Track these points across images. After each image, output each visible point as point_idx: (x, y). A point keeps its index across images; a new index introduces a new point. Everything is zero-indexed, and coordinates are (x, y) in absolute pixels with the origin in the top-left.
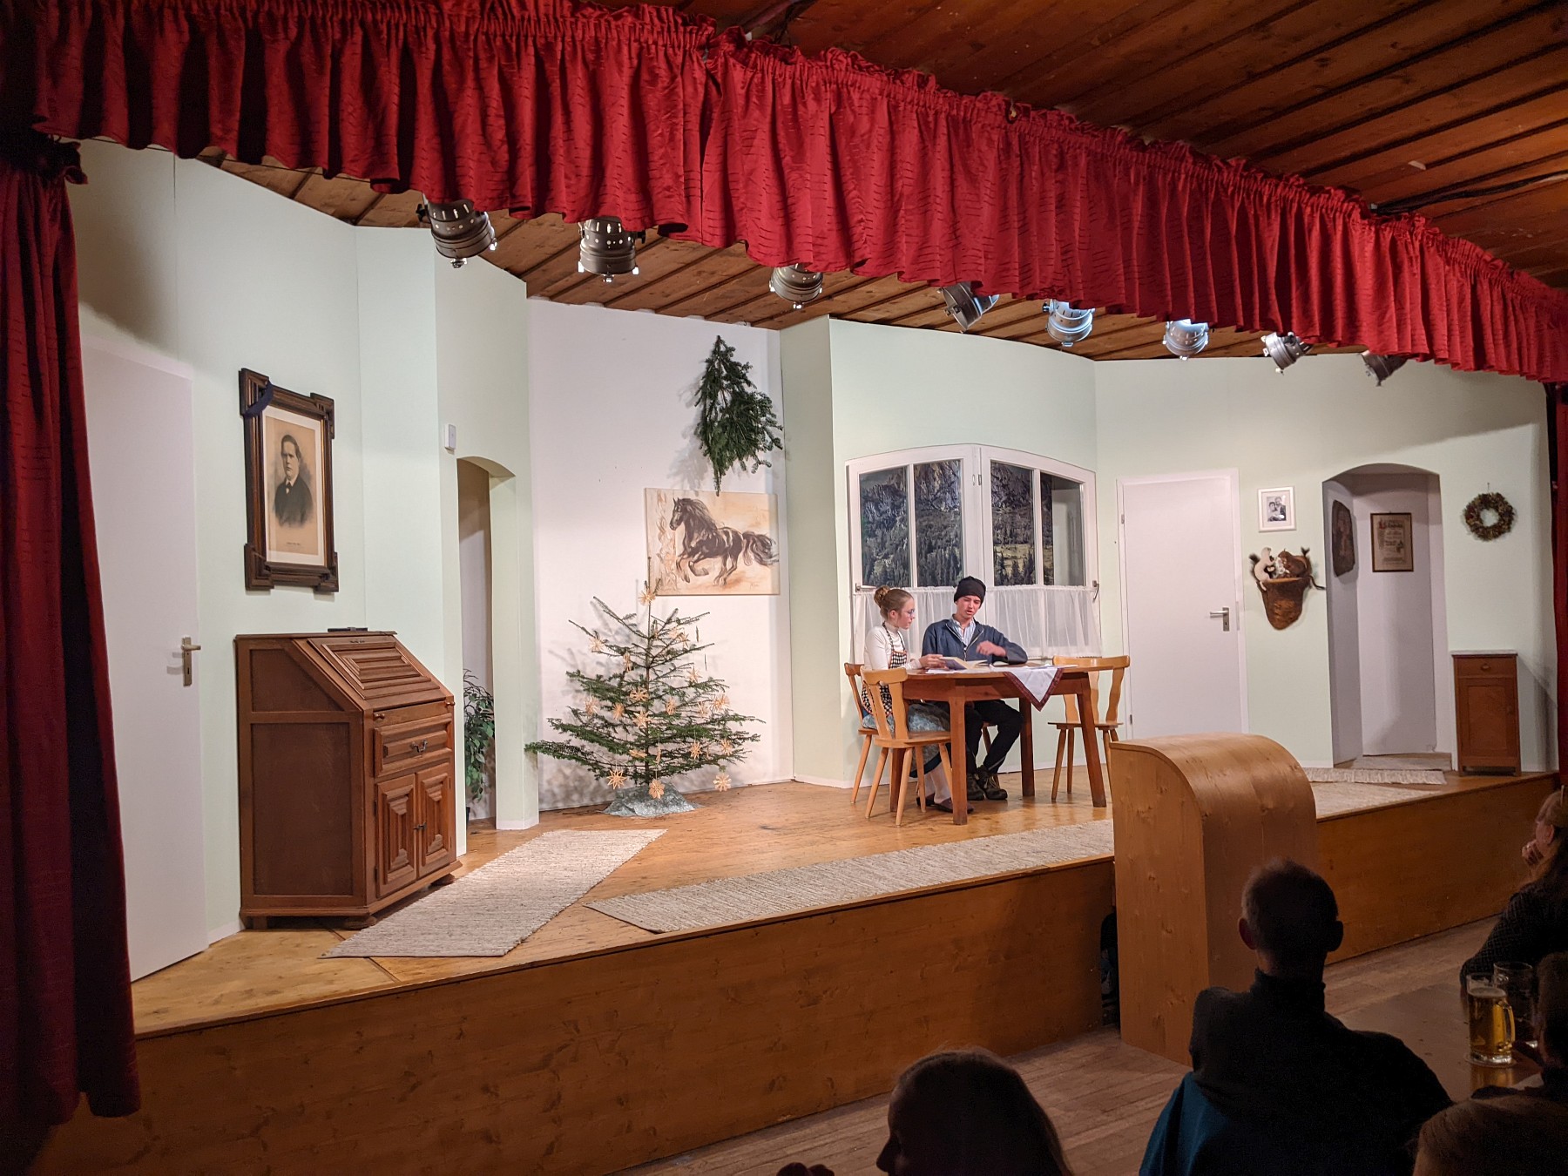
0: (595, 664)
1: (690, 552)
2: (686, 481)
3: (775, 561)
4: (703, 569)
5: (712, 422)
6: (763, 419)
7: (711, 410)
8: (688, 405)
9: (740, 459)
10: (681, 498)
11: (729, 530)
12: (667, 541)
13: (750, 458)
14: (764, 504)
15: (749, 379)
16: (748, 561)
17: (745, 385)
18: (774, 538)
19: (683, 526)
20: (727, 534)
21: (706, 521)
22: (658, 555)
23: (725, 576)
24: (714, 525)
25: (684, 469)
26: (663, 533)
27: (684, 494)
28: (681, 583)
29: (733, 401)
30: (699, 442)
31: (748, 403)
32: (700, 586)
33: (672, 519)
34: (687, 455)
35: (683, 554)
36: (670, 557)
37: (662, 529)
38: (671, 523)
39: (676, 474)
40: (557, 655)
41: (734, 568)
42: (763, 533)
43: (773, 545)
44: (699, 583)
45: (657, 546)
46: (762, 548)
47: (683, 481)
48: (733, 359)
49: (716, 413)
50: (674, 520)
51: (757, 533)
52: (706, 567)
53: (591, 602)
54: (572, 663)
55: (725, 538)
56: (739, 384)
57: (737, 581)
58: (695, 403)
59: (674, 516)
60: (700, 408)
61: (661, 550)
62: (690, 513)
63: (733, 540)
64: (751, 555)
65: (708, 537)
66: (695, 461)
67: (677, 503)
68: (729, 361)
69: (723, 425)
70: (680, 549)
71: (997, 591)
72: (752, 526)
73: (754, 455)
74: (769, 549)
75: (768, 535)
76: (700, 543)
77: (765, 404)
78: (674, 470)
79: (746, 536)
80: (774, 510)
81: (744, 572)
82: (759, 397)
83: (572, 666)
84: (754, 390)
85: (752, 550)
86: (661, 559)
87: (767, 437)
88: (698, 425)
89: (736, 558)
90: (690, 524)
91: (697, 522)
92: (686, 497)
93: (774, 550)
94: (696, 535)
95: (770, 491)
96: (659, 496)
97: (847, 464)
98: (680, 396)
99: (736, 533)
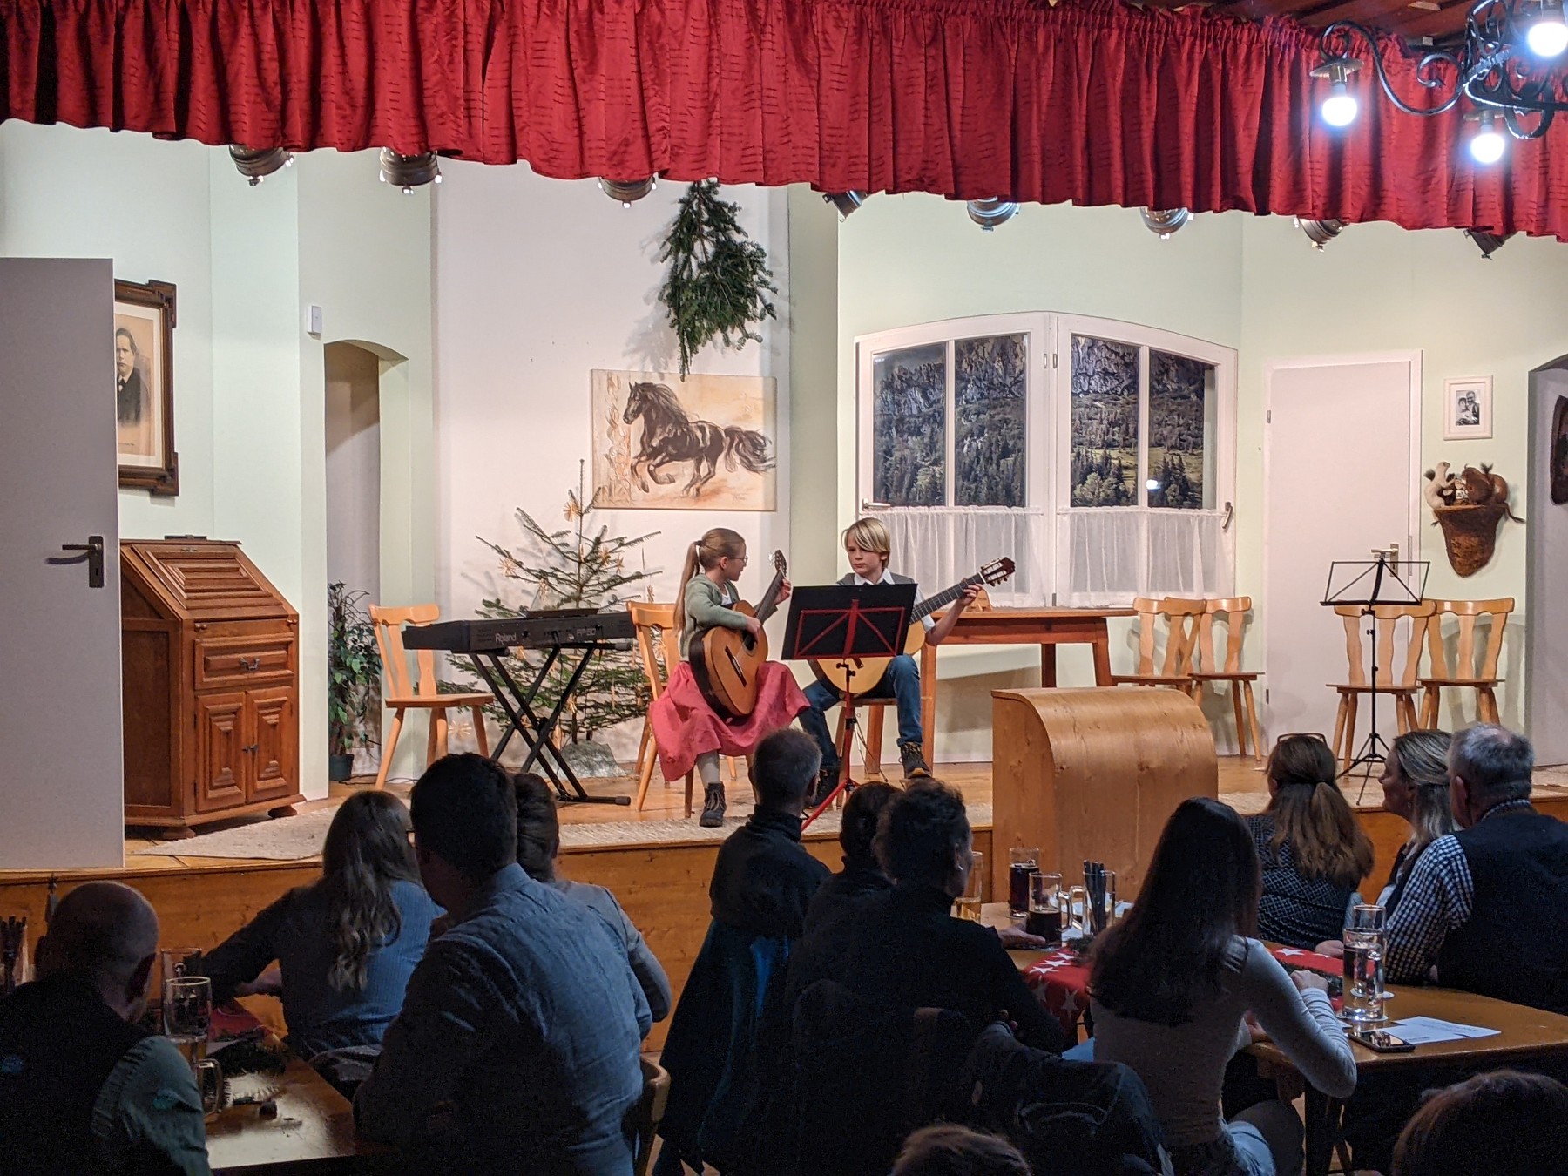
0: (520, 591)
1: (649, 453)
2: (648, 360)
3: (769, 466)
4: (667, 475)
5: (685, 285)
6: (755, 278)
7: (684, 266)
8: (653, 261)
9: (723, 330)
10: (640, 382)
11: (705, 425)
12: (619, 438)
13: (737, 329)
14: (757, 390)
15: (737, 224)
16: (730, 465)
17: (734, 232)
18: (769, 435)
19: (641, 418)
20: (702, 429)
21: (674, 413)
22: (607, 456)
23: (698, 484)
24: (684, 418)
25: (642, 344)
26: (614, 428)
27: (645, 377)
28: (637, 493)
29: (717, 255)
30: (665, 308)
31: (736, 256)
32: (662, 497)
33: (627, 410)
34: (650, 326)
35: (641, 455)
36: (622, 459)
37: (612, 422)
38: (626, 415)
39: (635, 351)
40: (472, 580)
41: (711, 475)
42: (754, 430)
43: (768, 445)
44: (661, 493)
45: (606, 445)
46: (751, 450)
47: (644, 359)
48: (717, 198)
49: (691, 271)
50: (630, 412)
51: (744, 429)
52: (671, 473)
53: (516, 515)
54: (492, 590)
55: (699, 435)
56: (725, 231)
57: (716, 492)
58: (661, 258)
59: (629, 405)
60: (669, 262)
61: (611, 450)
62: (652, 402)
63: (711, 438)
64: (736, 458)
65: (676, 433)
66: (662, 334)
67: (635, 389)
68: (711, 200)
69: (699, 287)
70: (636, 448)
71: (1073, 515)
72: (739, 419)
73: (742, 327)
74: (762, 451)
75: (761, 432)
76: (665, 441)
77: (755, 259)
78: (632, 346)
79: (730, 432)
80: (771, 399)
81: (725, 480)
82: (751, 248)
83: (491, 594)
84: (745, 239)
85: (737, 451)
86: (611, 462)
87: (758, 300)
88: (665, 287)
89: (714, 462)
90: (651, 416)
91: (661, 414)
92: (648, 382)
93: (769, 451)
94: (659, 431)
95: (767, 375)
96: (610, 379)
97: (857, 340)
98: (644, 248)
99: (715, 429)
